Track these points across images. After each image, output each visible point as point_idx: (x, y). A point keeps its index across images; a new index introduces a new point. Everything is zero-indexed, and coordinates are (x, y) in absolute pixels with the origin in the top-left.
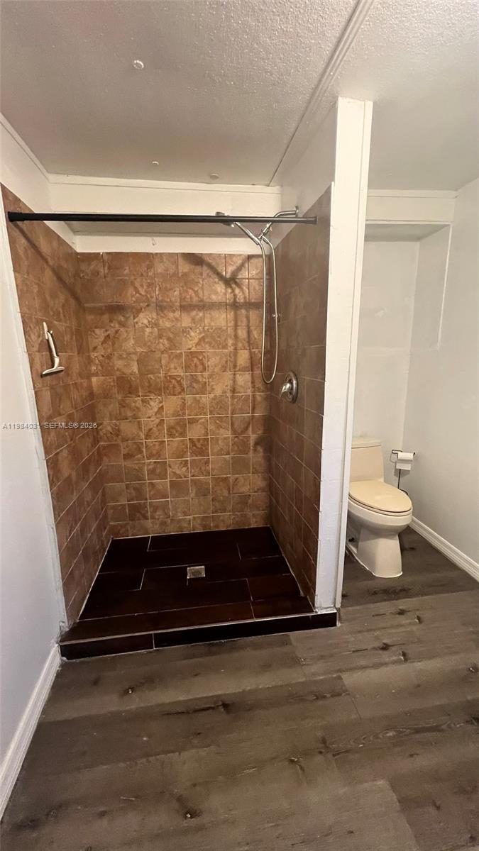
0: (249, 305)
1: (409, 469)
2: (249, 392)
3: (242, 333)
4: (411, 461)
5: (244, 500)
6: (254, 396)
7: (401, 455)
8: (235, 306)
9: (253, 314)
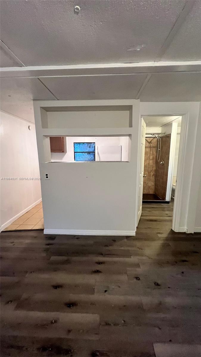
0: (154, 147)
2: (152, 164)
3: (151, 152)
5: (149, 187)
6: (153, 165)
8: (150, 147)
9: (154, 149)
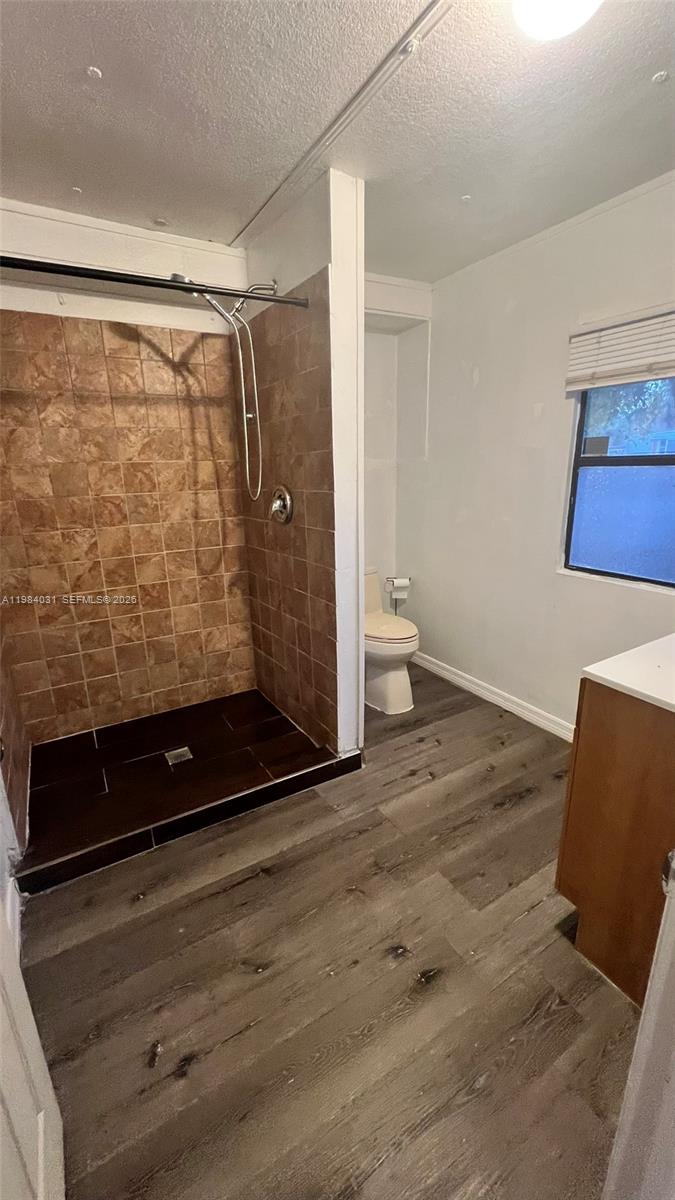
0: (209, 401)
1: (406, 597)
2: (218, 518)
3: (202, 438)
4: (407, 587)
5: (222, 659)
6: (224, 523)
7: (398, 582)
8: (189, 401)
9: (215, 414)
